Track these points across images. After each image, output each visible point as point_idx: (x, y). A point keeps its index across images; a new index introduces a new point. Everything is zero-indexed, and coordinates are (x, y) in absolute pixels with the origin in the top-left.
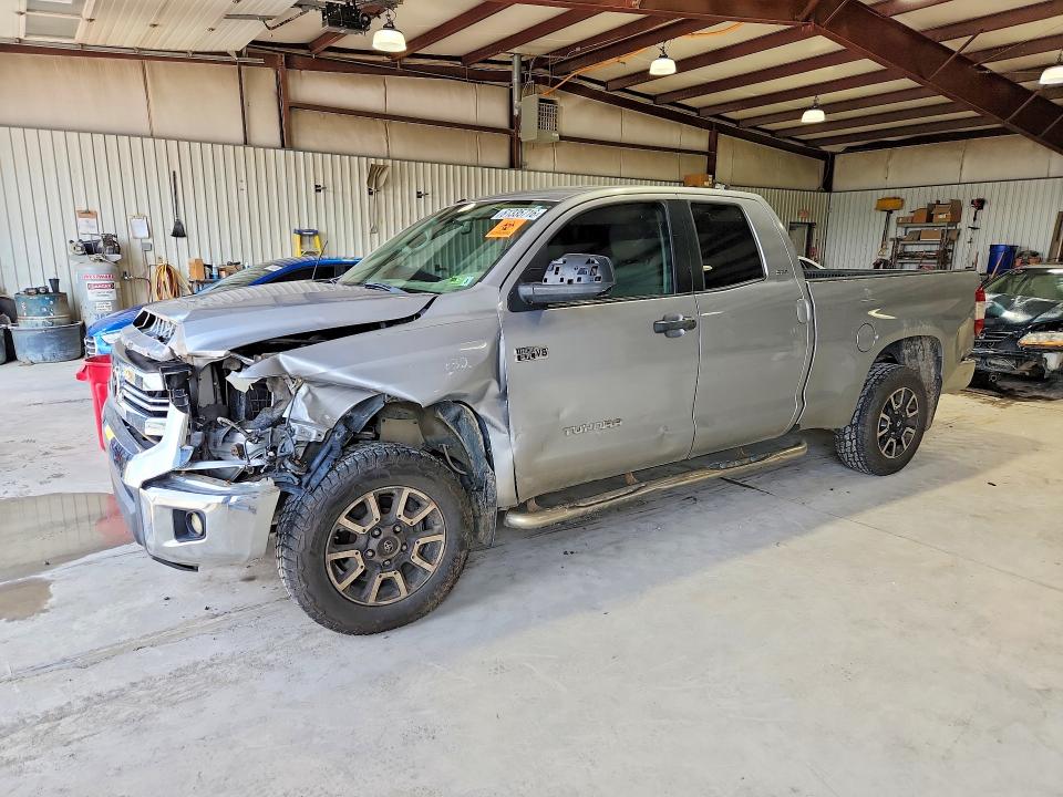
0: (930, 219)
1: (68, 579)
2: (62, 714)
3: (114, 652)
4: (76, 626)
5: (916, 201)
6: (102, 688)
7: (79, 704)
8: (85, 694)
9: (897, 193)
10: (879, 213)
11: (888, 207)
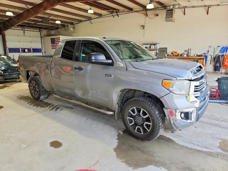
1: (214, 145)
2: (222, 121)
3: (211, 124)
4: (216, 132)
6: (215, 121)
7: (220, 121)
8: (218, 121)
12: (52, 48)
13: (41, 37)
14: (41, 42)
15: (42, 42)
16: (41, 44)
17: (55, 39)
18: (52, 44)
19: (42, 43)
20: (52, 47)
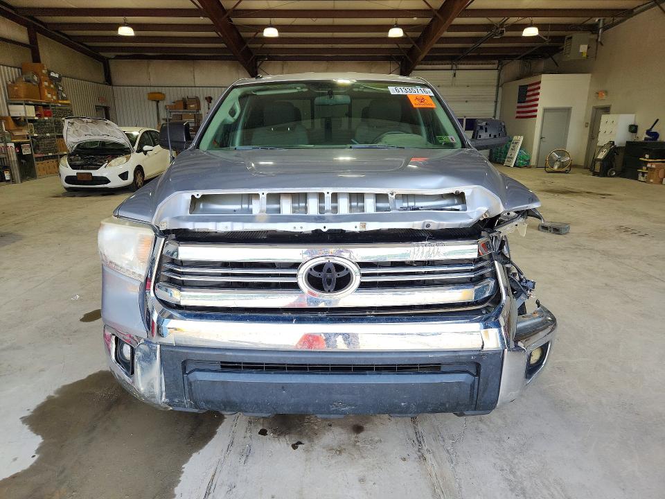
0: (185, 106)
5: (173, 96)
9: (160, 90)
10: (150, 102)
11: (157, 98)
12: (517, 117)
13: (498, 86)
14: (494, 99)
15: (499, 100)
16: (494, 104)
17: (529, 88)
18: (519, 105)
19: (496, 102)
20: (518, 112)
